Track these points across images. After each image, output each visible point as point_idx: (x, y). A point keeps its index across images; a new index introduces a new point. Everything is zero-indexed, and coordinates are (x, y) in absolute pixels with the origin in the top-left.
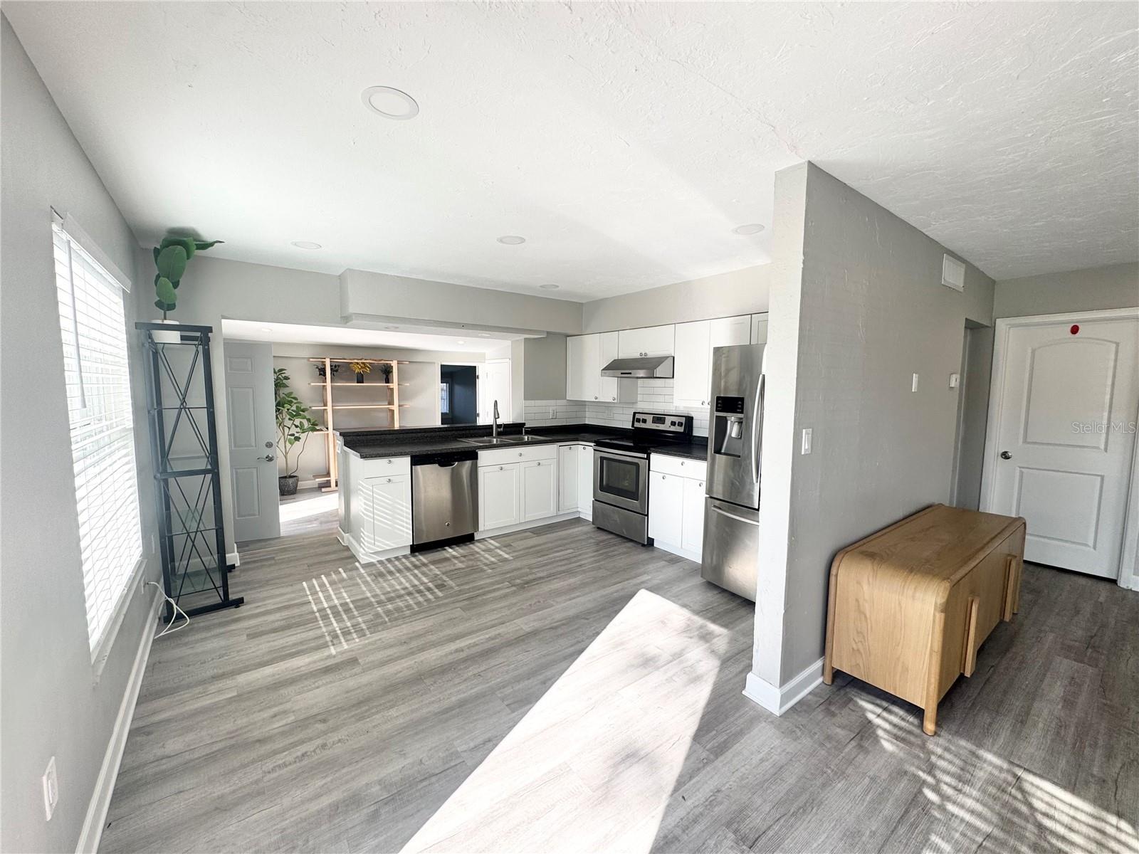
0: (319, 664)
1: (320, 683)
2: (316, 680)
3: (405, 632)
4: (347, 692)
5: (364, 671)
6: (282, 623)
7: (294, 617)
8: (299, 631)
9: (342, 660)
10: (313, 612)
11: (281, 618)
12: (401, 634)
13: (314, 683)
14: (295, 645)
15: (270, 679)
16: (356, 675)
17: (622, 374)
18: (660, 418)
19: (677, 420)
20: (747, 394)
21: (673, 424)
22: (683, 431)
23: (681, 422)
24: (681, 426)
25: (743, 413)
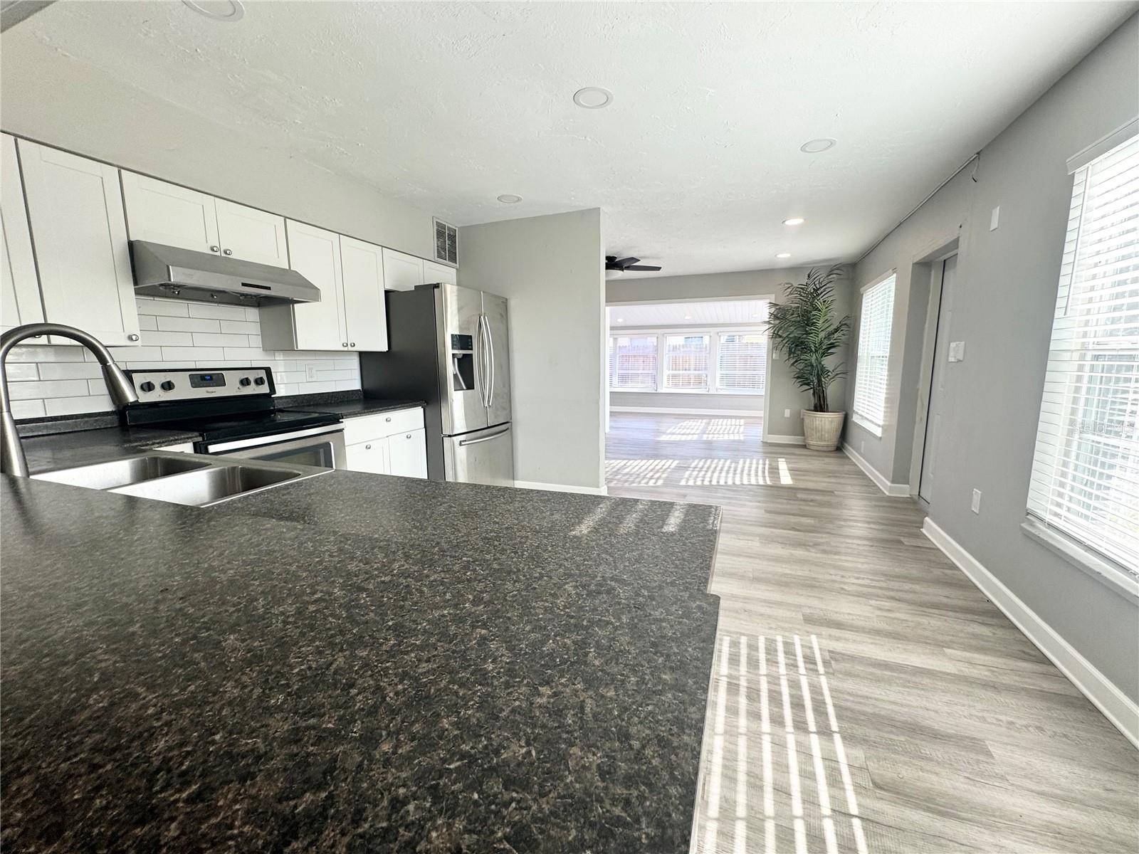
0: (851, 637)
1: (847, 617)
3: (738, 621)
4: (822, 598)
5: (800, 606)
7: (905, 752)
11: (936, 767)
12: (742, 622)
15: (910, 647)
16: (809, 607)
17: (244, 285)
18: (211, 376)
19: (252, 376)
20: (472, 332)
21: (245, 382)
22: (267, 391)
23: (261, 378)
24: (259, 382)
25: (472, 349)
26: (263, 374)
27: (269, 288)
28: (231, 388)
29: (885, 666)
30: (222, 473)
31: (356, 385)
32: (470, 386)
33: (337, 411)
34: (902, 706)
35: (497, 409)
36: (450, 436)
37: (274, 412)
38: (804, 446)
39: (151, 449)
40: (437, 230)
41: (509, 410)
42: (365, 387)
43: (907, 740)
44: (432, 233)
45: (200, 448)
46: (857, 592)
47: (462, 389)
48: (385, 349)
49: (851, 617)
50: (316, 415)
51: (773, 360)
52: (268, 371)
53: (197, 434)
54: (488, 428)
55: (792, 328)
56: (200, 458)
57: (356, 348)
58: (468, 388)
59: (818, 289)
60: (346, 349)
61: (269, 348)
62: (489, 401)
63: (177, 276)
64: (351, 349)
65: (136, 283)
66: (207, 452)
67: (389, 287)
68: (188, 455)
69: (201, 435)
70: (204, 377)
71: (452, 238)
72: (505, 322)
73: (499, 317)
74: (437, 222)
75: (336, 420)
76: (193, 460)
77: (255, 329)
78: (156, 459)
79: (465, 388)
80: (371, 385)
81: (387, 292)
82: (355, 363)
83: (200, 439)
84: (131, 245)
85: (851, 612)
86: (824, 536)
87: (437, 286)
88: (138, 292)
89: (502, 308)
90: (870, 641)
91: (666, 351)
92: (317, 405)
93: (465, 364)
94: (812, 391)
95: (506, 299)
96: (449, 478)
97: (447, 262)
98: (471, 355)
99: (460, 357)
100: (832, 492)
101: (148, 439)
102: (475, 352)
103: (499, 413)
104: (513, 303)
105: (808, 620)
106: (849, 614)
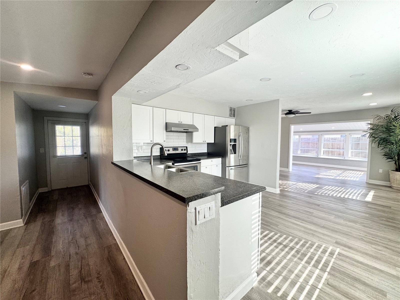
2: (357, 248)
4: (349, 239)
6: (357, 285)
7: (347, 282)
8: (350, 271)
9: (341, 246)
10: (329, 273)
11: (357, 290)
13: (358, 248)
14: (358, 267)
16: (341, 240)
17: (184, 130)
18: (176, 148)
19: (184, 148)
20: (237, 138)
21: (182, 150)
22: (186, 152)
23: (185, 149)
24: (185, 150)
25: (236, 143)
26: (186, 148)
27: (188, 130)
28: (179, 151)
29: (361, 263)
30: (177, 169)
31: (206, 151)
32: (235, 153)
33: (200, 158)
34: (358, 273)
35: (243, 160)
36: (228, 167)
37: (187, 157)
38: (390, 187)
39: (166, 164)
40: (230, 109)
41: (247, 161)
42: (208, 152)
43: (350, 281)
44: (228, 110)
45: (173, 164)
46: (369, 241)
47: (233, 154)
48: (214, 142)
49: (358, 247)
50: (195, 159)
51: (372, 147)
52: (187, 147)
53: (173, 161)
54: (240, 165)
55: (381, 134)
56: (173, 166)
57: (206, 142)
58: (234, 154)
59: (397, 117)
60: (204, 142)
61: (187, 142)
62: (240, 157)
63: (173, 129)
64: (205, 142)
65: (166, 130)
66: (174, 165)
67: (215, 126)
68: (171, 165)
69: (174, 161)
70: (175, 149)
71: (234, 111)
72: (248, 134)
73: (246, 133)
74: (230, 107)
75: (199, 160)
76: (172, 166)
77: (185, 138)
78: (167, 165)
79: (233, 153)
80: (210, 151)
81: (215, 127)
82: (206, 145)
83: (173, 162)
84: (166, 123)
85: (359, 246)
86: (369, 221)
87: (227, 126)
88: (166, 132)
89: (247, 130)
90: (360, 255)
91: (323, 141)
92: (196, 156)
93: (234, 147)
94: (394, 162)
95: (249, 127)
96: (227, 177)
97: (232, 117)
98: (236, 144)
99: (233, 145)
100: (390, 207)
101: (165, 161)
102: (237, 143)
103: (244, 161)
104: (251, 129)
105: (337, 243)
106: (358, 246)
